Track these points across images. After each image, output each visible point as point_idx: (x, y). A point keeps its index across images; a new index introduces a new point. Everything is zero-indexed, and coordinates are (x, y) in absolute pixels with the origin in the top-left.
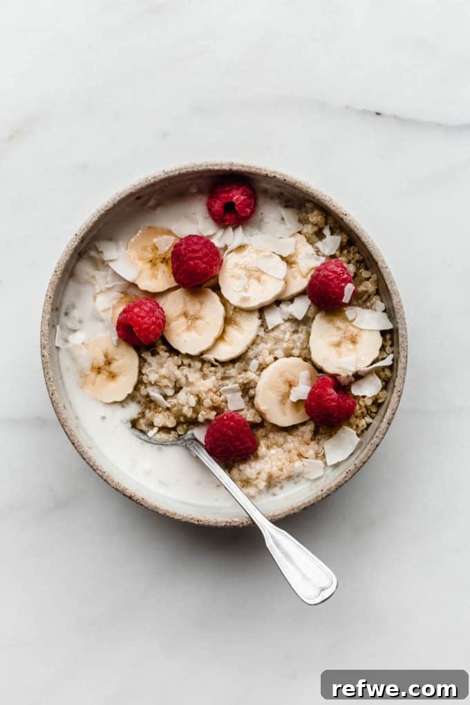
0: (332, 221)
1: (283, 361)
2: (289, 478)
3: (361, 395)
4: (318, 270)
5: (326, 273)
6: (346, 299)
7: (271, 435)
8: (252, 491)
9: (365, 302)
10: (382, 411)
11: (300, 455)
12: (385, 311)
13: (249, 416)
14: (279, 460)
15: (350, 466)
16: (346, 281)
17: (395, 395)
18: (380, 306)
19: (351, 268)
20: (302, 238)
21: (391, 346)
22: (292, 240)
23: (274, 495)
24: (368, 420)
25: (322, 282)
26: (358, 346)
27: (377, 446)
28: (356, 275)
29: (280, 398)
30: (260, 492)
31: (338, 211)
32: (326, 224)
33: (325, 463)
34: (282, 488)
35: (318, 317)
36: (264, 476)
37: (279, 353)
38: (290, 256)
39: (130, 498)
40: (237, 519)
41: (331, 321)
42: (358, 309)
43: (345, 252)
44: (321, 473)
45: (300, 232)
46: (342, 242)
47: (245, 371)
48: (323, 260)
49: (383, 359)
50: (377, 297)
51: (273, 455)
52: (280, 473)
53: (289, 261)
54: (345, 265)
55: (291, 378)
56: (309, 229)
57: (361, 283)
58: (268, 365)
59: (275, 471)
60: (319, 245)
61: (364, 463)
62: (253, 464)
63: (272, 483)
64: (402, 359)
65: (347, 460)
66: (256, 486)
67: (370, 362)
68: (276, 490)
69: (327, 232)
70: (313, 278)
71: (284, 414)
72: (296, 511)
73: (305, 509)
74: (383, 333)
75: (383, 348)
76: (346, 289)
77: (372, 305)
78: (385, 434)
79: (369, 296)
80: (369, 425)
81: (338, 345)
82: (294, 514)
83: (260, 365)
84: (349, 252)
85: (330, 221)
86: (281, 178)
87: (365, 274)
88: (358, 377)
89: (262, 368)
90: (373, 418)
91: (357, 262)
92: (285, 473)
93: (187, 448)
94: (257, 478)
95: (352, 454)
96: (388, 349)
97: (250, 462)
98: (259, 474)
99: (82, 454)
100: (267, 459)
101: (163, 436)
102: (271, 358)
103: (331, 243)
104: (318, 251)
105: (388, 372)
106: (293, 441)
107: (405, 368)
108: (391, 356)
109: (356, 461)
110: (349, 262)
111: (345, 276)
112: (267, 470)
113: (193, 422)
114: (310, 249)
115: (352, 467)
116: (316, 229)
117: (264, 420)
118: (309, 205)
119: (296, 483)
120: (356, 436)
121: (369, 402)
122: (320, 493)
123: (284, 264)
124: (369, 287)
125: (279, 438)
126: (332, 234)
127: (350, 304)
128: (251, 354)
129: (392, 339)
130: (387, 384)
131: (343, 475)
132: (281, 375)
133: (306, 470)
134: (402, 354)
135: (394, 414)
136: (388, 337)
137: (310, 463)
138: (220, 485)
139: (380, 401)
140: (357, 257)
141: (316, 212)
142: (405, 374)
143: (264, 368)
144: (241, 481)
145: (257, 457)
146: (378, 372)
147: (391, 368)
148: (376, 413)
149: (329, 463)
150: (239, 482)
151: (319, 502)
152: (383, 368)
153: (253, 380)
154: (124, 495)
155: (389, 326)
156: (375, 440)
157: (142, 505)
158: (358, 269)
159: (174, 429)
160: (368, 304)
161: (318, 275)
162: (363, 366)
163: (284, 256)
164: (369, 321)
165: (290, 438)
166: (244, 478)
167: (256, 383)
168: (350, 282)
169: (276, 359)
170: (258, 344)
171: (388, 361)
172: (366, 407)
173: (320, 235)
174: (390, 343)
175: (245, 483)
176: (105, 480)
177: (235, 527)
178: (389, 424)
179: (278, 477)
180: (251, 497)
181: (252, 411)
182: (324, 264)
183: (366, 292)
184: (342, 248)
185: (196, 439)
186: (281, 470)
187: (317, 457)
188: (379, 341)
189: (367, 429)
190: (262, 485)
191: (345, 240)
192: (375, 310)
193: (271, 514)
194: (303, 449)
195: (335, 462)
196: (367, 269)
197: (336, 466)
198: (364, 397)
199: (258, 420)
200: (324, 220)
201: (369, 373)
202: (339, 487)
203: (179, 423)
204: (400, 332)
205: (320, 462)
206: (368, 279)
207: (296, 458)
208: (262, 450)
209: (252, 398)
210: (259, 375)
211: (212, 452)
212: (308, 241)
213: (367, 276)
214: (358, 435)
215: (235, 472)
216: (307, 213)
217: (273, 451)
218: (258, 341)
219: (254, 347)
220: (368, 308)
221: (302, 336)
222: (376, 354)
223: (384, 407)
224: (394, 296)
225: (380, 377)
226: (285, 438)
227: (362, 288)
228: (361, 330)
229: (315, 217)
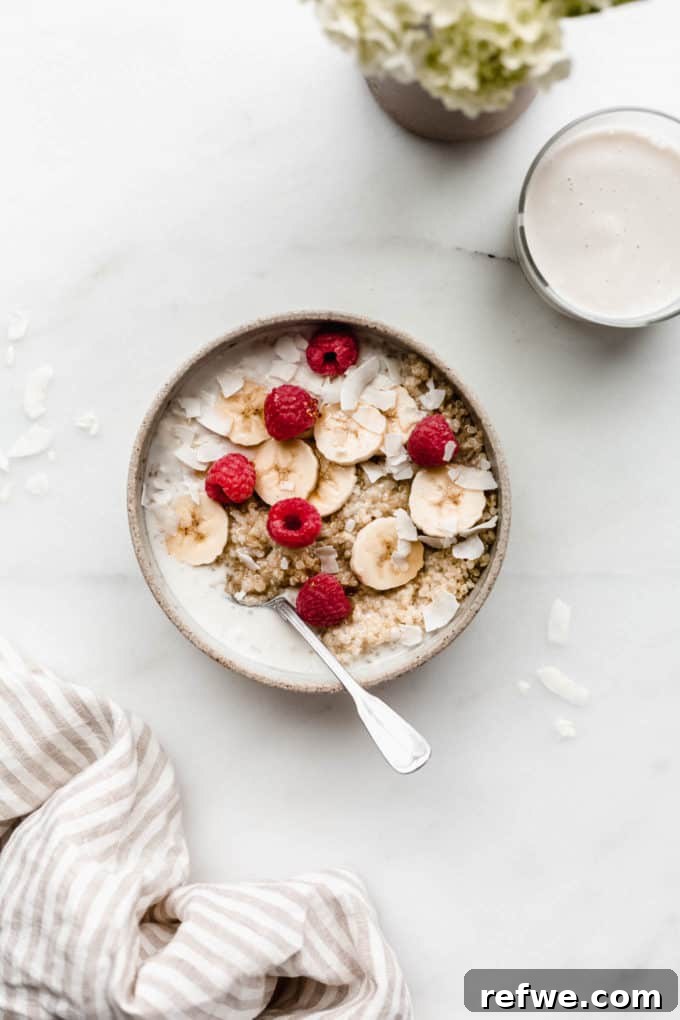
0: (435, 374)
1: (381, 521)
2: (386, 644)
3: (462, 557)
4: (419, 425)
5: (427, 429)
6: (447, 457)
7: (367, 599)
8: (345, 657)
9: (470, 460)
10: (484, 575)
11: (397, 621)
12: (490, 470)
13: (345, 579)
14: (375, 625)
15: (448, 633)
16: (447, 438)
17: (496, 559)
18: (485, 464)
19: (455, 425)
20: (403, 391)
21: (496, 507)
22: (393, 393)
23: (369, 662)
24: (470, 584)
25: (422, 439)
26: (460, 506)
27: (477, 612)
28: (460, 431)
29: (378, 560)
30: (355, 659)
31: (440, 366)
32: (430, 377)
33: (424, 630)
34: (377, 655)
35: (419, 474)
36: (359, 642)
37: (377, 513)
38: (390, 410)
39: (217, 660)
40: (328, 686)
41: (433, 479)
42: (460, 468)
43: (450, 406)
44: (418, 640)
45: (402, 386)
46: (446, 396)
47: (341, 531)
48: (424, 414)
49: (487, 521)
50: (483, 455)
51: (368, 619)
52: (375, 638)
53: (389, 415)
54: (448, 421)
55: (389, 539)
56: (411, 382)
57: (466, 440)
58: (365, 525)
59: (371, 637)
60: (423, 398)
61: (463, 629)
62: (347, 629)
63: (367, 648)
64: (505, 522)
65: (447, 626)
66: (351, 652)
67: (473, 522)
68: (371, 657)
69: (430, 384)
70: (415, 434)
71: (381, 576)
72: (390, 678)
73: (400, 676)
74: (487, 493)
75: (487, 509)
76: (447, 447)
77: (478, 463)
78: (484, 600)
79: (475, 453)
80: (470, 590)
81: (440, 504)
82: (388, 681)
83: (357, 524)
84: (453, 407)
85: (434, 374)
86: (382, 329)
87: (470, 430)
88: (460, 539)
89: (358, 528)
90: (475, 583)
91: (463, 417)
92: (381, 639)
93: (277, 611)
94: (351, 643)
95: (452, 621)
96: (493, 510)
97: (343, 626)
98: (353, 639)
99: (168, 615)
100: (362, 623)
101: (253, 599)
102: (368, 517)
103: (434, 398)
104: (420, 406)
105: (491, 535)
106: (390, 605)
107: (508, 531)
108: (496, 518)
109: (454, 627)
110: (454, 417)
111: (446, 433)
112: (361, 636)
113: (284, 585)
114: (411, 403)
115: (450, 634)
116: (419, 381)
117: (360, 583)
118: (412, 356)
119: (393, 650)
120: (456, 601)
121: (471, 566)
122: (416, 660)
123: (383, 419)
124: (474, 443)
125: (377, 602)
126: (436, 387)
127: (453, 461)
128: (347, 512)
129: (497, 500)
130: (490, 548)
131: (441, 641)
132: (379, 536)
133: (403, 636)
134: (505, 516)
135: (495, 579)
136: (493, 497)
137: (408, 629)
138: (313, 651)
139: (482, 565)
140: (463, 411)
141: (419, 364)
142: (508, 537)
143: (361, 528)
144: (334, 646)
145: (351, 622)
146: (481, 534)
147: (495, 530)
148: (478, 577)
149: (427, 630)
150: (332, 649)
151: (414, 669)
152: (487, 531)
153: (348, 541)
154: (211, 657)
155: (493, 486)
156: (475, 606)
157: (229, 668)
158: (463, 424)
159: (264, 593)
160: (474, 462)
161: (418, 432)
162: (465, 528)
163: (384, 410)
164: (473, 481)
165: (387, 602)
166: (338, 644)
167: (352, 544)
168: (452, 439)
169: (373, 518)
170: (355, 502)
171: (491, 524)
172: (468, 571)
173: (422, 387)
174: (494, 504)
175: (340, 648)
176: (192, 642)
177: (326, 693)
178: (490, 589)
179: (373, 643)
180: (344, 664)
181: (348, 574)
182: (424, 419)
183: (472, 449)
184: (446, 402)
185: (286, 602)
186: (377, 635)
187: (415, 622)
188: (482, 501)
189: (468, 594)
190: (357, 651)
191: (450, 394)
192: (480, 469)
193: (363, 680)
194: (401, 614)
195: (434, 628)
196: (473, 424)
197: (435, 632)
198: (466, 560)
199: (354, 583)
200: (427, 372)
201: (472, 535)
202: (436, 654)
203: (269, 587)
204: (503, 493)
205: (418, 628)
206: (473, 435)
207: (393, 623)
208: (357, 614)
209: (348, 559)
210: (356, 535)
211: (303, 616)
212: (410, 394)
213: (472, 432)
214: (458, 600)
215: (328, 636)
216: (410, 364)
217: (369, 616)
218: (354, 499)
219: (350, 505)
220: (472, 466)
221: (402, 495)
222: (479, 515)
223: (486, 571)
224: (497, 456)
225: (483, 540)
226: (382, 603)
227: (466, 445)
228: (464, 489)
229: (418, 369)
